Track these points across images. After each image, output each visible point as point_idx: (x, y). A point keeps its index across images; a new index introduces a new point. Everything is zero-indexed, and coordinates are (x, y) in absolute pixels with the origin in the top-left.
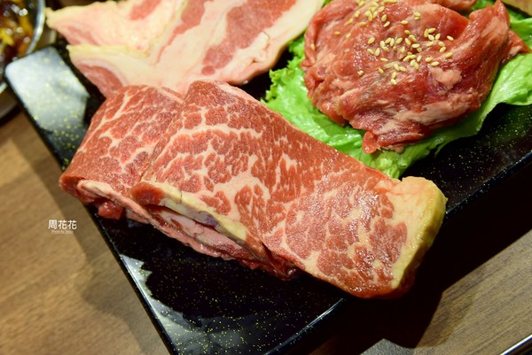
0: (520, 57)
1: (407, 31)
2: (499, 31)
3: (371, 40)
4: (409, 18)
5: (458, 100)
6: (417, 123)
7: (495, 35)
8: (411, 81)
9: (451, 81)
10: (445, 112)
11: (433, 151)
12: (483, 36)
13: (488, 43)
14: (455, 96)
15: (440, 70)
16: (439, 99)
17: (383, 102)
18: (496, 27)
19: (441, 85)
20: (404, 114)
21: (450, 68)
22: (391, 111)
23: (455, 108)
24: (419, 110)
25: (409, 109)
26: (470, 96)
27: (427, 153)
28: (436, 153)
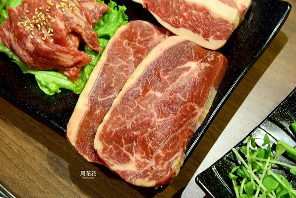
0: (66, 78)
1: (47, 20)
2: (65, 60)
3: (41, 8)
4: (52, 18)
5: (25, 56)
6: (11, 44)
7: (62, 59)
8: (20, 30)
9: (28, 48)
10: (19, 52)
11: (12, 59)
12: (56, 53)
13: (55, 57)
14: (25, 54)
15: (30, 40)
16: (21, 47)
17: (13, 25)
18: (65, 58)
19: (25, 44)
20: (11, 36)
21: (33, 44)
22: (12, 30)
23: (22, 56)
24: (15, 41)
25: (14, 37)
26: (29, 60)
27: (10, 57)
28: (12, 61)
